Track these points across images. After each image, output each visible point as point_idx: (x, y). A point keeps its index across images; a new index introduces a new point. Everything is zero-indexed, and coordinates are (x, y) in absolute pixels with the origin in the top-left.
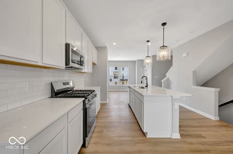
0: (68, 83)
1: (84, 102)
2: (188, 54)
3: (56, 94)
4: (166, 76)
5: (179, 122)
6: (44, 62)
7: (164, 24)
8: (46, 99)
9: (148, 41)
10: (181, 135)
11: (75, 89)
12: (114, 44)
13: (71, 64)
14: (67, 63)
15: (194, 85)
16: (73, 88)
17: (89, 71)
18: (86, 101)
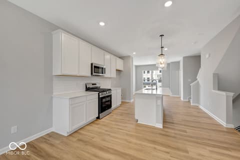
0: (95, 84)
1: (99, 94)
2: (209, 56)
3: (88, 89)
8: (83, 91)
9: (162, 47)
10: (163, 127)
12: (134, 53)
13: (94, 74)
15: (214, 89)
17: (112, 76)
18: (100, 94)
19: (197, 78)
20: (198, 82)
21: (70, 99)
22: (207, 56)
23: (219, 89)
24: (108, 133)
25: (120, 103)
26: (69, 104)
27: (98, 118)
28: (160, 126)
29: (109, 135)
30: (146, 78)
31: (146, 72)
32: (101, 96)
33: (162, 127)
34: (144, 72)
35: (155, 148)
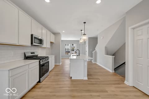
0: (34, 53)
2: (103, 38)
4: (95, 50)
5: (87, 73)
6: (19, 43)
7: (85, 23)
8: (22, 60)
9: (81, 30)
11: (38, 56)
12: (64, 31)
13: (34, 44)
14: (32, 43)
15: (105, 54)
16: (37, 55)
17: (48, 47)
18: (41, 61)
19: (95, 49)
20: (96, 51)
21: (9, 70)
22: (102, 38)
23: (107, 54)
24: (54, 94)
25: (54, 66)
26: (9, 77)
27: (39, 82)
28: (86, 78)
29: (55, 95)
30: (67, 49)
31: (67, 45)
32: (41, 63)
33: (87, 79)
34: (66, 45)
35: (91, 95)
